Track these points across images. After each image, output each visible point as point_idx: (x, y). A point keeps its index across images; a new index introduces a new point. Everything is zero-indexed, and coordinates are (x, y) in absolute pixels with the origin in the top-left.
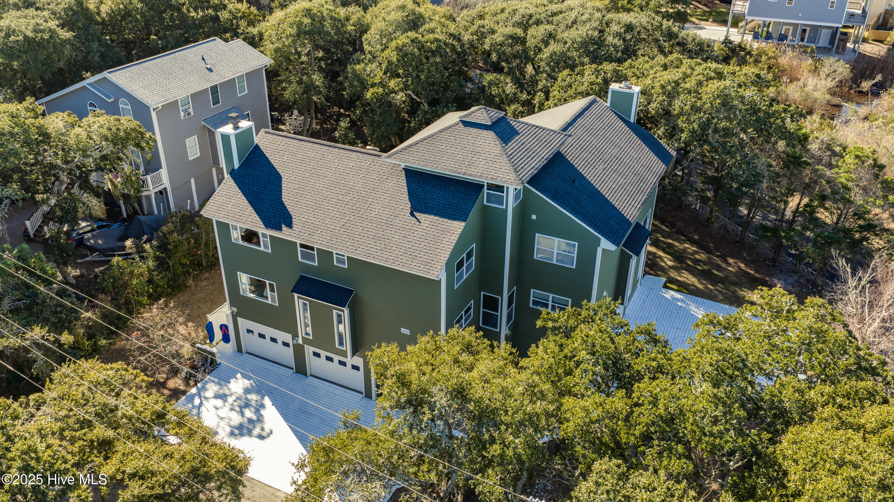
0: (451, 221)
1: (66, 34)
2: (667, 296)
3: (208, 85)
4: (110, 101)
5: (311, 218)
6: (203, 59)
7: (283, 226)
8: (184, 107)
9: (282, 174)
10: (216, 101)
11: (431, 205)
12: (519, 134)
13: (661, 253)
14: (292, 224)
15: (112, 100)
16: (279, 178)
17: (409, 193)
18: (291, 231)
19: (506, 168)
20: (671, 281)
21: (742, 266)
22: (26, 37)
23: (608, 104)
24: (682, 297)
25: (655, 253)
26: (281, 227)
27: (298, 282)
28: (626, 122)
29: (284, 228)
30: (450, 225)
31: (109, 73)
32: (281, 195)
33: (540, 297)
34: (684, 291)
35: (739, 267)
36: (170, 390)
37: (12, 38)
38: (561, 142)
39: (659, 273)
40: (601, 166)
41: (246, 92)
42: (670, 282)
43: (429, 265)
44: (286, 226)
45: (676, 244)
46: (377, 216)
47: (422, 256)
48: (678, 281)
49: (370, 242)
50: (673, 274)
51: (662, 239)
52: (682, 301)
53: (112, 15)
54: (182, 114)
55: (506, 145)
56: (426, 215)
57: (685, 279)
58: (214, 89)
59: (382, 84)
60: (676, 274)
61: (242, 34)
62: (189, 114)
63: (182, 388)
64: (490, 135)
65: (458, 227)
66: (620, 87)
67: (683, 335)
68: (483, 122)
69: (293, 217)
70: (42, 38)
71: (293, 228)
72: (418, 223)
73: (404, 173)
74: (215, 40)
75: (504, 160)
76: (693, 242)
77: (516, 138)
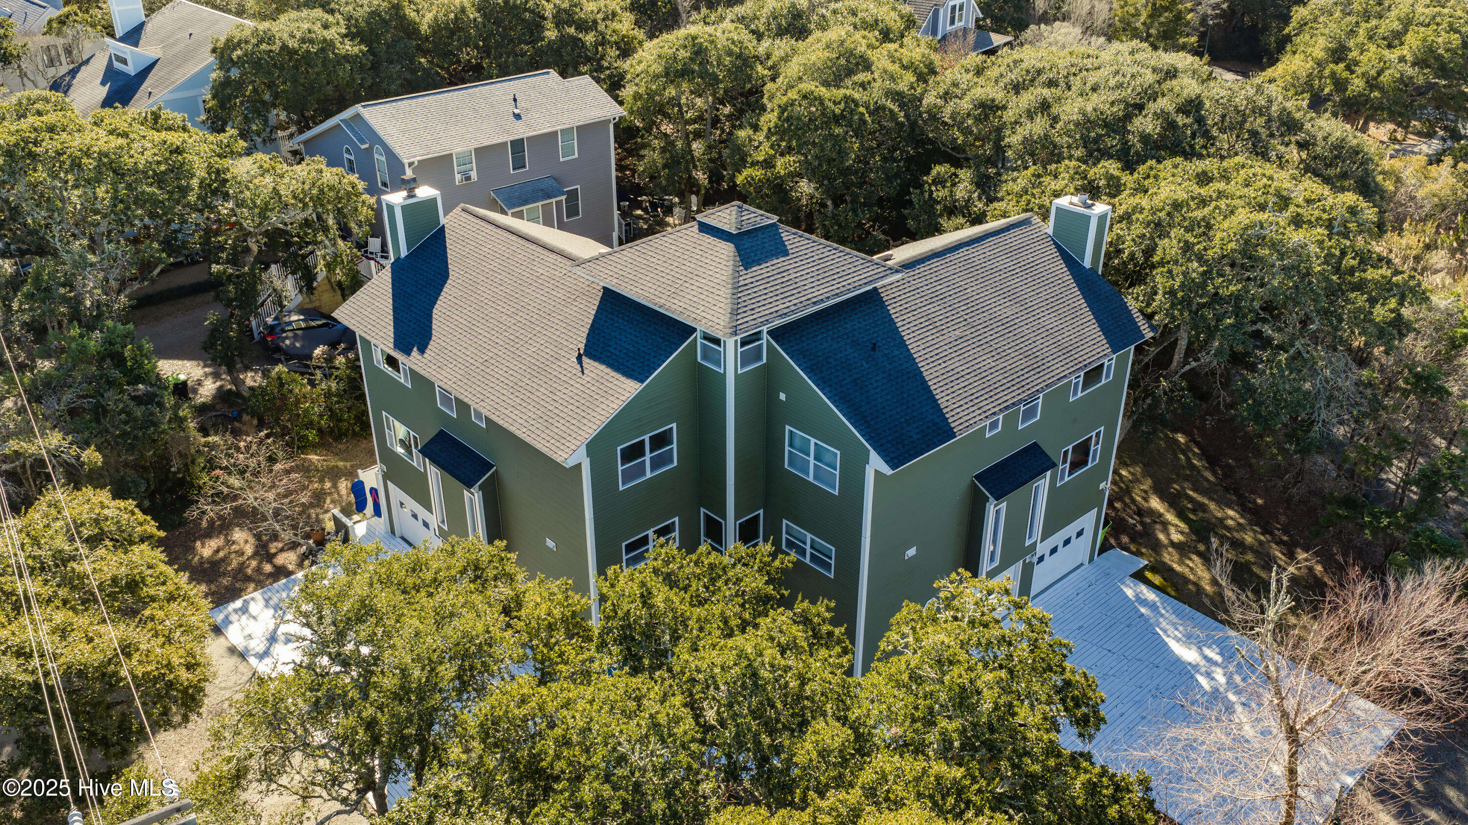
0: (623, 379)
1: (349, 48)
2: (1130, 593)
3: (508, 138)
4: (363, 147)
5: (453, 343)
6: (515, 100)
7: (415, 349)
8: (463, 168)
9: (451, 272)
10: (519, 164)
11: (611, 349)
12: (788, 255)
13: (1170, 517)
14: (426, 347)
15: (367, 146)
16: (444, 276)
17: (592, 325)
18: (420, 357)
19: (722, 305)
20: (1159, 568)
21: (1319, 568)
22: (284, 47)
23: (1050, 231)
24: (1157, 599)
25: (1161, 515)
26: (411, 350)
27: (433, 439)
28: (1072, 264)
29: (415, 352)
30: (619, 384)
31: (364, 106)
32: (435, 303)
33: (798, 536)
34: (1169, 590)
35: (1310, 569)
36: (275, 566)
37: (264, 47)
38: (871, 279)
39: (1144, 550)
40: (956, 332)
41: (576, 156)
42: (1153, 569)
43: (563, 441)
44: (419, 349)
45: (1212, 506)
46: (534, 355)
47: (559, 425)
48: (1171, 569)
49: (505, 392)
50: (1170, 558)
51: (1191, 493)
52: (1153, 606)
53: (437, 27)
54: (458, 177)
55: (746, 269)
56: (596, 364)
57: (1187, 571)
58: (518, 145)
59: (768, 164)
60: (1176, 557)
61: (608, 68)
62: (468, 178)
63: (291, 567)
64: (727, 249)
65: (629, 388)
66: (1071, 203)
67: (1113, 665)
68: (726, 228)
69: (433, 338)
70: (308, 52)
71: (425, 355)
72: (580, 374)
73: (601, 294)
74: (548, 73)
75: (726, 292)
76: (1244, 508)
77: (775, 261)
